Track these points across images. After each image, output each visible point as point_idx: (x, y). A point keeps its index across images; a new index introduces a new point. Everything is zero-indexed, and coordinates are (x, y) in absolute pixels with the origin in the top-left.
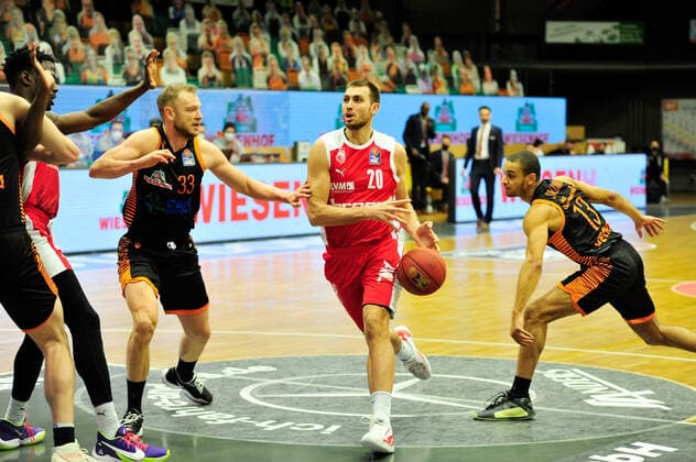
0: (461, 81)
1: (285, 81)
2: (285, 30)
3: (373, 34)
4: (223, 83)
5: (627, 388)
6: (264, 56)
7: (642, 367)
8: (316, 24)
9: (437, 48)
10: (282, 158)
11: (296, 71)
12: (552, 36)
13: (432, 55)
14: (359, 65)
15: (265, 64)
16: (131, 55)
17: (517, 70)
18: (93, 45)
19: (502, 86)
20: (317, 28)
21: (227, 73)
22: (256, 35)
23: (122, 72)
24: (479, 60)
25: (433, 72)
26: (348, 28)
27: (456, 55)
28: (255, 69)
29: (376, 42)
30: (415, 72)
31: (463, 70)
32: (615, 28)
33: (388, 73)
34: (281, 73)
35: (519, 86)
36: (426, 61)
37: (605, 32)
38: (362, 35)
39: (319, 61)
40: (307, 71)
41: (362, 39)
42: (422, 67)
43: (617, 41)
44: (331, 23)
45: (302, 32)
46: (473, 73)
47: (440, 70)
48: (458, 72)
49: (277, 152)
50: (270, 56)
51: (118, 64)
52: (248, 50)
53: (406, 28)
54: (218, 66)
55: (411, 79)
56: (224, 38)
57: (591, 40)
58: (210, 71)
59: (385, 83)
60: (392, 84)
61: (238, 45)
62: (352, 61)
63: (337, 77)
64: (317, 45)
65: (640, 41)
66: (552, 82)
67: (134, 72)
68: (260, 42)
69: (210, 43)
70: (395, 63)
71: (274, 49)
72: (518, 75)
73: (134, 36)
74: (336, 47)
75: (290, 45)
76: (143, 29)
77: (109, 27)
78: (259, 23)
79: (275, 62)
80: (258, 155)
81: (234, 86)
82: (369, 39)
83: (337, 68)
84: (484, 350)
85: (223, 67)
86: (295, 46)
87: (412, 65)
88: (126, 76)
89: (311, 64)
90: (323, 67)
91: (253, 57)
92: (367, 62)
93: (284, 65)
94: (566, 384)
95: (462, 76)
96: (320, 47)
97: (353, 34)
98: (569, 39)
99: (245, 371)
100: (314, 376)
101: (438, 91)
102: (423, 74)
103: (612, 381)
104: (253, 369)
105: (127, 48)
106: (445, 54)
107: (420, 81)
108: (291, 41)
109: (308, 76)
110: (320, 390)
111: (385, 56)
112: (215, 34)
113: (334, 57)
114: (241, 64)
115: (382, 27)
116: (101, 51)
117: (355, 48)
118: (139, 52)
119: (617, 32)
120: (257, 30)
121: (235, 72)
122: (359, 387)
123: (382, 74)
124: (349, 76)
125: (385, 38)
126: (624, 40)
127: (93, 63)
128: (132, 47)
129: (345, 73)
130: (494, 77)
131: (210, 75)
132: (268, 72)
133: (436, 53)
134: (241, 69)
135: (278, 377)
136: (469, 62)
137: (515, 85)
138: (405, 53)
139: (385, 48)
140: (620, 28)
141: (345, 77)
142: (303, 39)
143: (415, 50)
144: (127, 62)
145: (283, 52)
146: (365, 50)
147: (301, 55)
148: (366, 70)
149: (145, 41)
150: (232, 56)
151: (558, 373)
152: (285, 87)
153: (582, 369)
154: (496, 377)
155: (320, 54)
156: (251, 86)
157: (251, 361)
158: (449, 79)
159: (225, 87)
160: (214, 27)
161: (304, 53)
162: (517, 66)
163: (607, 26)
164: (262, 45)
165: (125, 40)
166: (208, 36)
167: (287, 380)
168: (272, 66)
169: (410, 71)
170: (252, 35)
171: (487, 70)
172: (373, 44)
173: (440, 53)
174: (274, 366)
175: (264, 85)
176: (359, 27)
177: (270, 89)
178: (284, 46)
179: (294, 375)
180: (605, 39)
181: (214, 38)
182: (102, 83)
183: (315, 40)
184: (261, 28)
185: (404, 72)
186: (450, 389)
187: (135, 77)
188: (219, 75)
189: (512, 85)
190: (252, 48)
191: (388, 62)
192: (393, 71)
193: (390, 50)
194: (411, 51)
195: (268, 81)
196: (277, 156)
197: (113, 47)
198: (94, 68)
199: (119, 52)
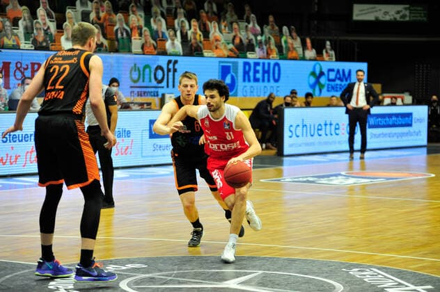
0: (288, 49)
1: (155, 48)
2: (155, 9)
3: (222, 13)
4: (108, 49)
5: (412, 284)
6: (140, 28)
7: (423, 268)
8: (180, 5)
9: (270, 23)
10: (153, 106)
11: (164, 40)
12: (357, 16)
13: (267, 29)
14: (211, 36)
15: (140, 35)
16: (38, 26)
17: (330, 41)
18: (9, 18)
19: (319, 53)
20: (180, 8)
21: (111, 40)
22: (134, 13)
23: (31, 39)
24: (302, 33)
25: (268, 42)
26: (203, 8)
27: (285, 29)
28: (133, 38)
29: (225, 18)
30: (254, 43)
31: (290, 41)
32: (406, 9)
33: (233, 42)
34: (153, 42)
35: (332, 53)
36: (262, 34)
37: (398, 12)
38: (214, 13)
39: (181, 32)
40: (173, 40)
41: (213, 16)
42: (259, 38)
43: (407, 19)
44: (191, 4)
45: (169, 10)
46: (297, 43)
47: (273, 41)
48: (286, 42)
49: (148, 101)
50: (144, 28)
51: (28, 33)
52: (127, 24)
53: (247, 8)
54: (105, 36)
55: (251, 47)
56: (110, 15)
57: (387, 18)
58: (99, 40)
59: (231, 50)
60: (236, 51)
61: (120, 20)
62: (206, 33)
63: (195, 45)
64: (180, 20)
65: (425, 19)
66: (356, 50)
67: (40, 39)
68: (137, 19)
69: (99, 18)
70: (239, 35)
71: (148, 24)
72: (331, 45)
73: (41, 12)
74: (194, 22)
75: (160, 20)
76: (48, 7)
77: (21, 5)
78: (136, 4)
79: (148, 33)
80: (135, 104)
81: (117, 51)
82: (219, 17)
83: (195, 39)
84: (303, 252)
85: (109, 37)
86: (163, 21)
87: (252, 37)
88: (35, 42)
89: (175, 35)
90: (184, 37)
91: (131, 30)
92: (218, 34)
93: (155, 35)
94: (366, 280)
95: (290, 46)
96: (182, 22)
97: (207, 13)
98: (370, 17)
99: (124, 268)
100: (175, 272)
101: (271, 56)
102: (260, 43)
103: (401, 278)
104: (130, 266)
105: (35, 21)
106: (277, 28)
107: (257, 49)
108: (160, 17)
109: (173, 44)
110: (180, 283)
111: (231, 29)
112: (103, 12)
113: (192, 30)
114: (122, 35)
115: (229, 7)
116: (15, 23)
117: (208, 23)
118: (45, 24)
119: (407, 13)
120: (134, 9)
121: (118, 40)
122: (209, 280)
123: (228, 44)
124: (203, 45)
125: (232, 16)
126: (412, 19)
127: (9, 32)
128: (39, 20)
129: (201, 42)
130: (313, 47)
131: (99, 43)
132: (143, 41)
133: (269, 27)
134: (123, 38)
135: (148, 273)
136: (294, 34)
137: (329, 53)
138: (247, 26)
139: (231, 23)
140: (409, 9)
141: (201, 45)
142: (170, 16)
143: (254, 25)
144: (35, 31)
145: (154, 26)
146: (216, 24)
147: (168, 29)
148: (217, 40)
149: (49, 15)
150: (115, 28)
151: (359, 271)
152: (156, 52)
153: (379, 269)
154: (313, 273)
155: (182, 28)
156: (130, 51)
157: (128, 259)
158: (279, 47)
159: (110, 52)
160: (102, 6)
161: (170, 26)
162: (330, 38)
163: (400, 7)
164: (138, 20)
165: (34, 15)
166: (98, 13)
167: (155, 275)
168: (145, 36)
169: (250, 41)
170: (131, 12)
171: (308, 41)
172: (222, 21)
173: (273, 28)
174: (145, 264)
175: (140, 50)
176: (212, 8)
177: (144, 54)
178: (155, 21)
179: (161, 271)
180: (398, 17)
181: (102, 15)
182: (17, 47)
183: (178, 17)
184: (137, 7)
185: (245, 41)
186: (278, 282)
187: (41, 43)
188: (106, 43)
189: (327, 52)
190: (131, 23)
191: (234, 34)
192: (237, 41)
193: (235, 25)
194: (250, 26)
195: (143, 48)
196: (149, 104)
197: (25, 20)
198: (10, 36)
199: (29, 24)
